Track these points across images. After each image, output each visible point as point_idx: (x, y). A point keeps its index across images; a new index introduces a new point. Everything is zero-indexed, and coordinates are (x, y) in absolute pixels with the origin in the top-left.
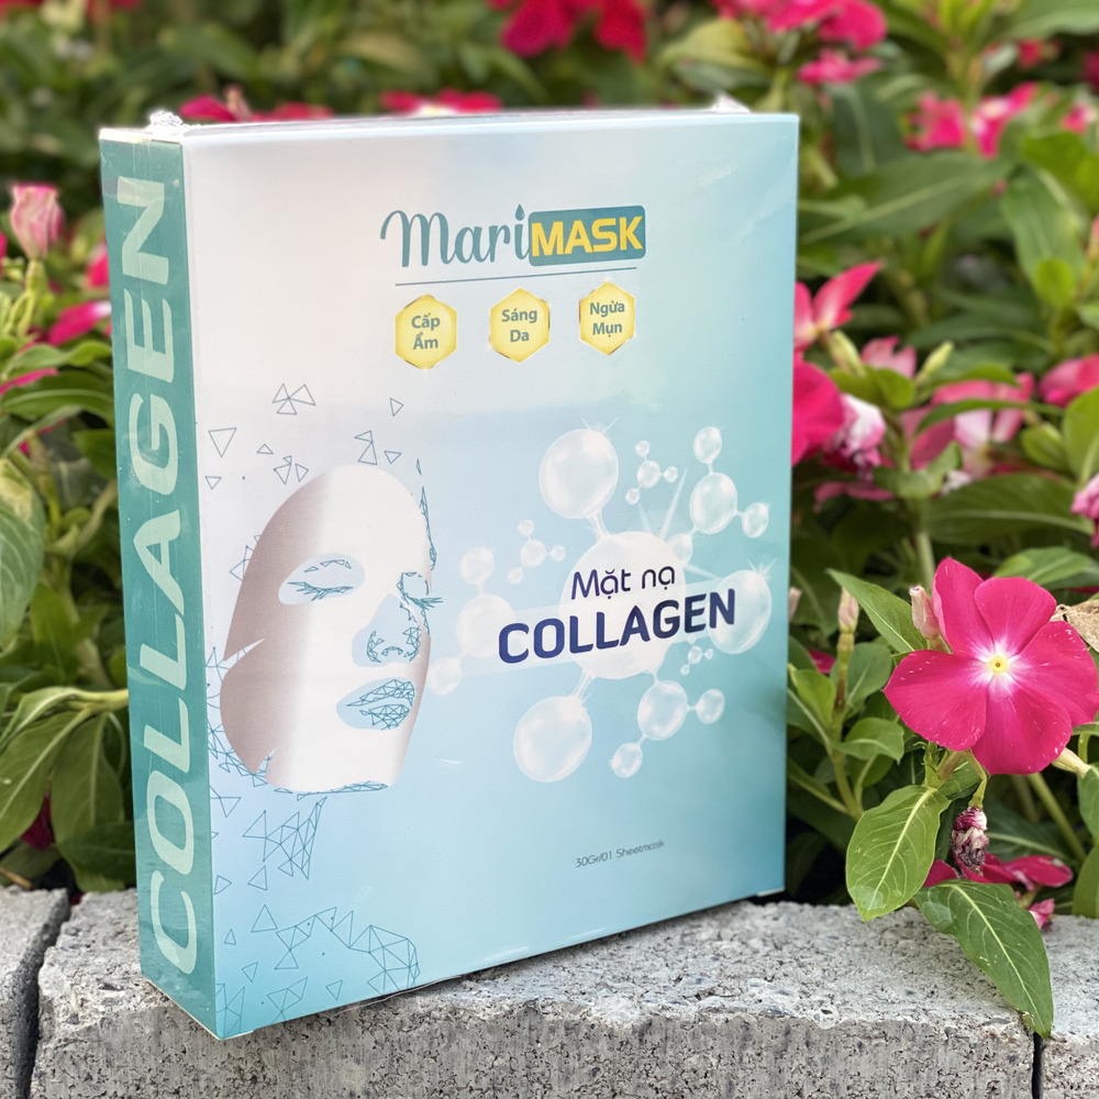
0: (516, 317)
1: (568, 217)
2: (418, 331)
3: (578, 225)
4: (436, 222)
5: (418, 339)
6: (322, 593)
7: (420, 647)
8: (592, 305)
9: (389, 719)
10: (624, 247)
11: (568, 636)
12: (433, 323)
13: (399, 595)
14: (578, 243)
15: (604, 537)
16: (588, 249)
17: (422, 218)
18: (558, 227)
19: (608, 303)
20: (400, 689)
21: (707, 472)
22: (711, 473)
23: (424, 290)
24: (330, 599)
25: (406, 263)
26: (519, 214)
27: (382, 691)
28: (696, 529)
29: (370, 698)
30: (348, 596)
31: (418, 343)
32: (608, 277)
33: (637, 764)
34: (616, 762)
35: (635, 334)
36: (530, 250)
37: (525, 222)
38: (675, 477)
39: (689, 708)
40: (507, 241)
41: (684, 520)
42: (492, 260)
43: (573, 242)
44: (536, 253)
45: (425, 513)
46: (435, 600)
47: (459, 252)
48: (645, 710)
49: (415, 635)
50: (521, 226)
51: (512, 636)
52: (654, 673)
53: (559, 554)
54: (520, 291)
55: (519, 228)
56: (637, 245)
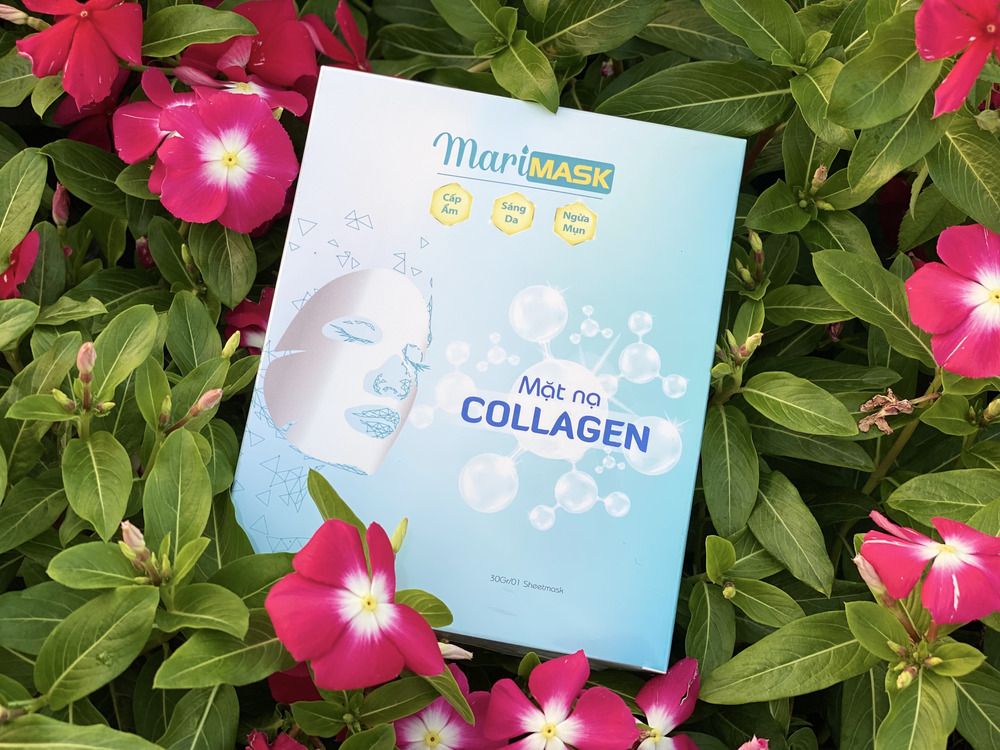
0: (511, 207)
1: (558, 160)
2: (446, 203)
3: (564, 165)
4: (470, 144)
5: (446, 207)
6: (352, 339)
7: (409, 393)
8: (565, 213)
9: (379, 432)
10: (595, 184)
11: (511, 416)
12: (457, 200)
13: (402, 357)
14: (562, 175)
15: (549, 359)
16: (569, 180)
17: (461, 140)
18: (550, 163)
19: (578, 215)
20: (390, 415)
21: (638, 340)
22: (641, 342)
23: (456, 180)
24: (355, 344)
25: (446, 162)
26: (525, 150)
27: (378, 412)
28: (622, 375)
29: (369, 414)
30: (368, 347)
31: (445, 209)
32: (580, 200)
33: (549, 524)
34: (534, 515)
35: (594, 238)
36: (528, 172)
37: (528, 156)
38: (610, 336)
39: (598, 498)
40: (514, 163)
41: (613, 365)
42: (502, 172)
43: (558, 173)
44: (532, 174)
45: (430, 311)
46: (425, 367)
47: (481, 163)
48: (561, 487)
49: (408, 384)
50: (525, 157)
51: (473, 404)
52: (573, 463)
53: (514, 360)
54: (517, 193)
55: (523, 159)
56: (605, 185)
